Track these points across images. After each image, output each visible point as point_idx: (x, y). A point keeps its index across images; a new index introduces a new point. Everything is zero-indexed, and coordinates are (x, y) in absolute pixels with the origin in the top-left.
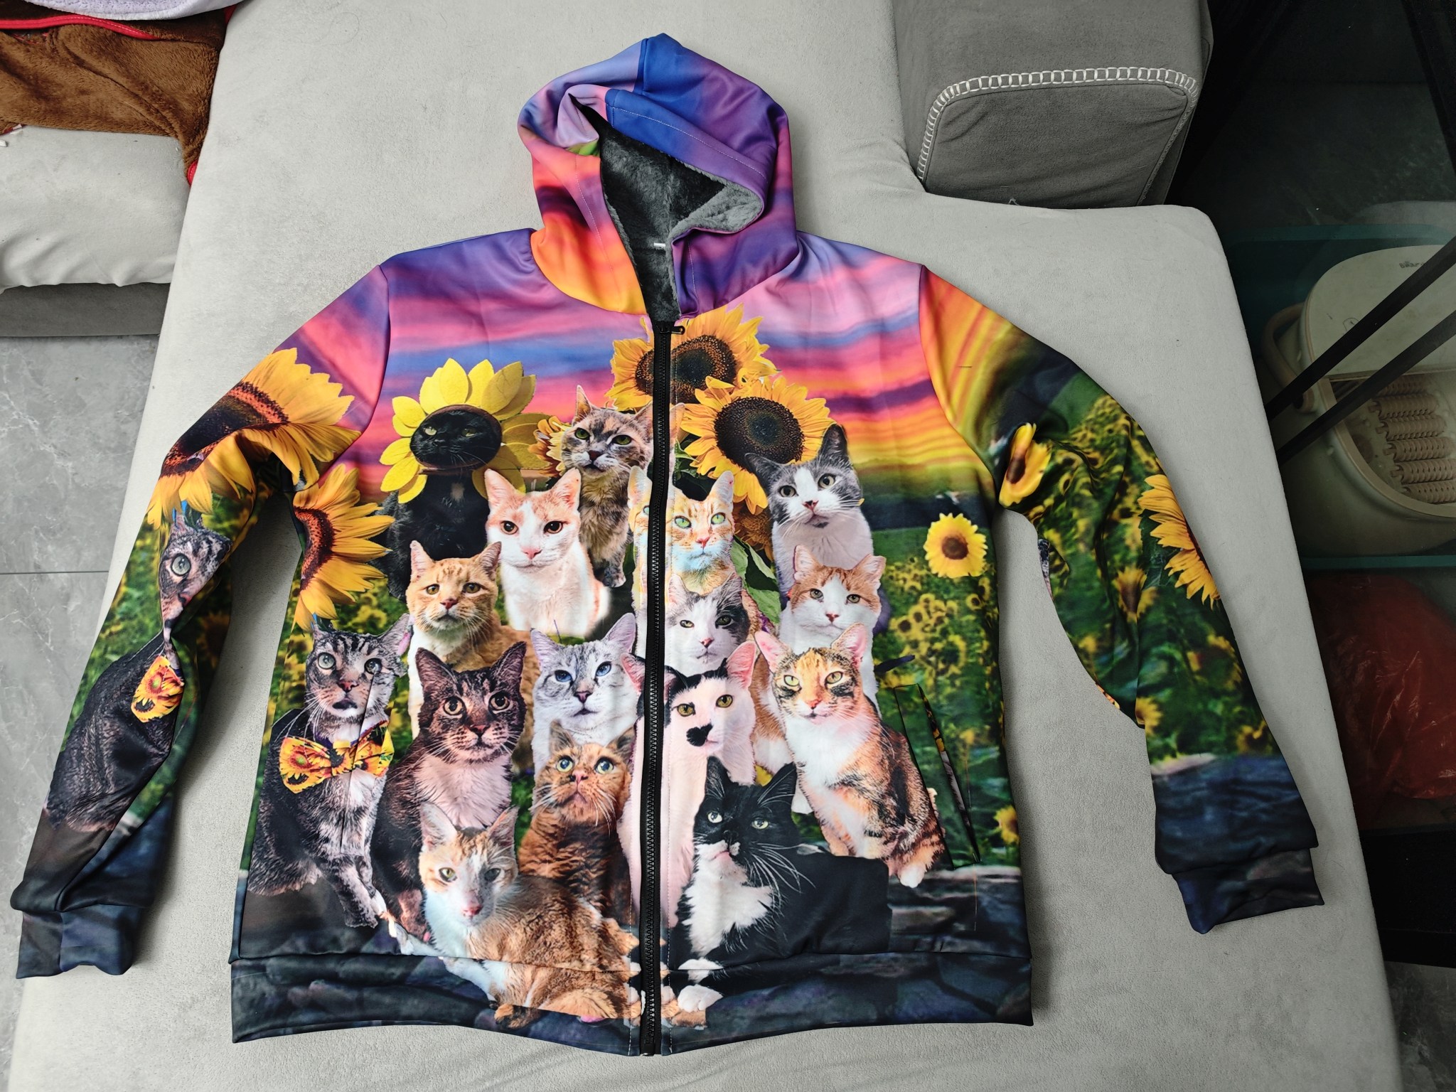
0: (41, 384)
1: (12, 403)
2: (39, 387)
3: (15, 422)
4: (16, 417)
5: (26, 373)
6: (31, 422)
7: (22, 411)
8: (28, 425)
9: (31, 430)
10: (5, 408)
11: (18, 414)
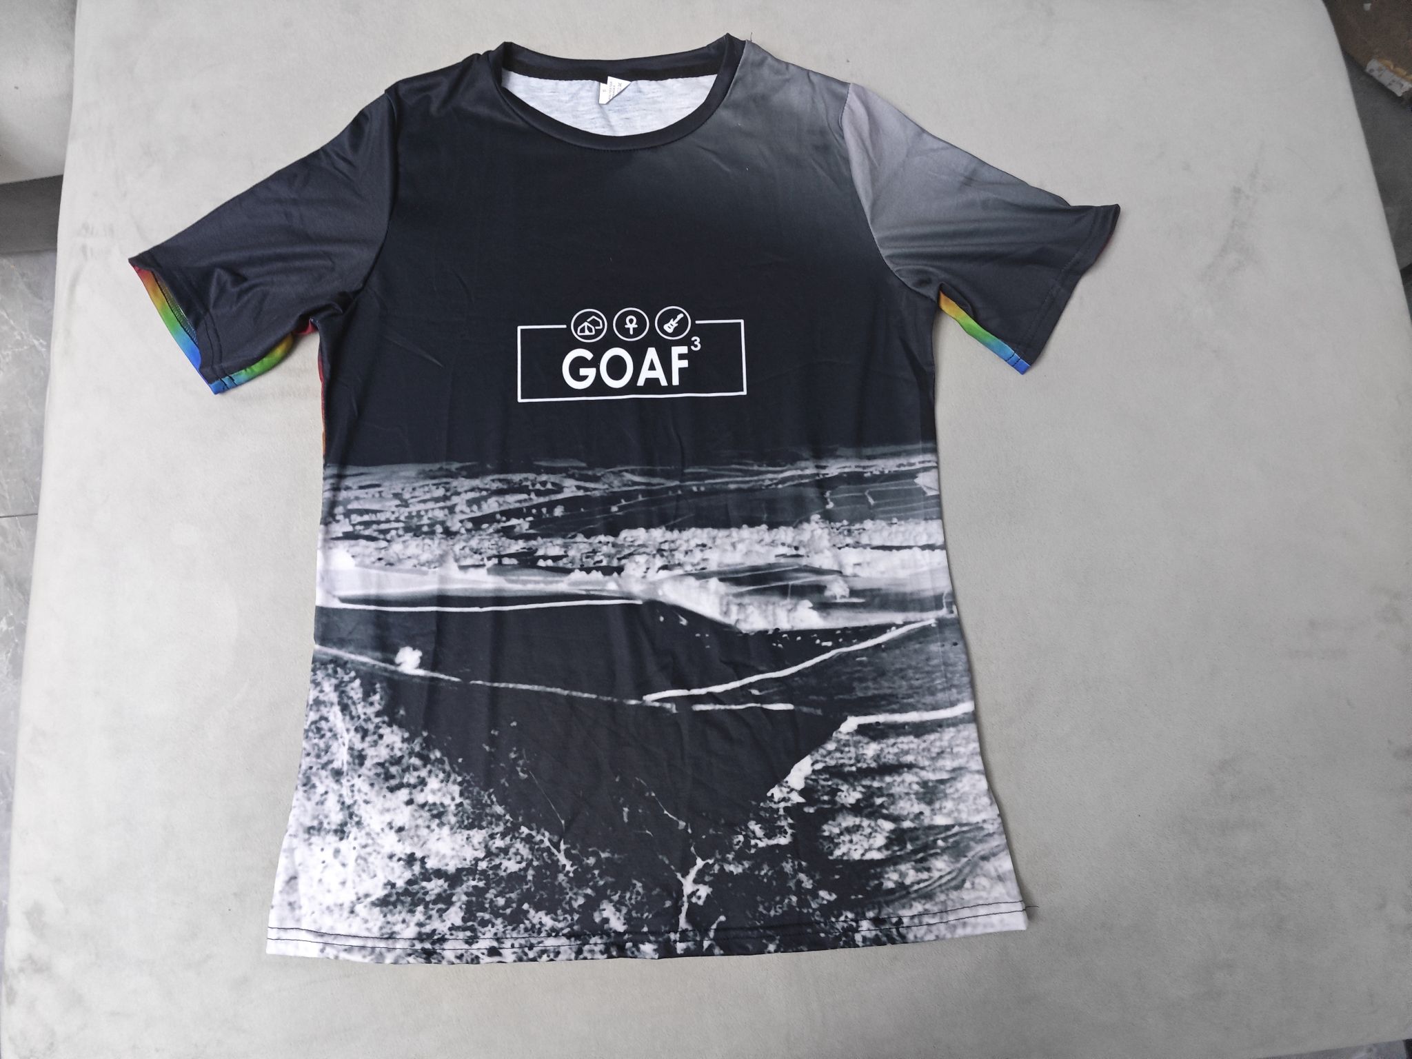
0: (41, 298)
1: (12, 322)
2: (39, 301)
3: (18, 344)
4: (19, 338)
5: (22, 286)
6: (36, 342)
7: (25, 331)
8: (34, 346)
9: (38, 352)
10: (5, 328)
11: (21, 335)
